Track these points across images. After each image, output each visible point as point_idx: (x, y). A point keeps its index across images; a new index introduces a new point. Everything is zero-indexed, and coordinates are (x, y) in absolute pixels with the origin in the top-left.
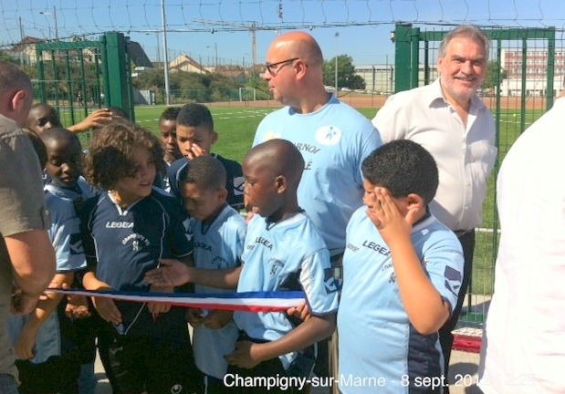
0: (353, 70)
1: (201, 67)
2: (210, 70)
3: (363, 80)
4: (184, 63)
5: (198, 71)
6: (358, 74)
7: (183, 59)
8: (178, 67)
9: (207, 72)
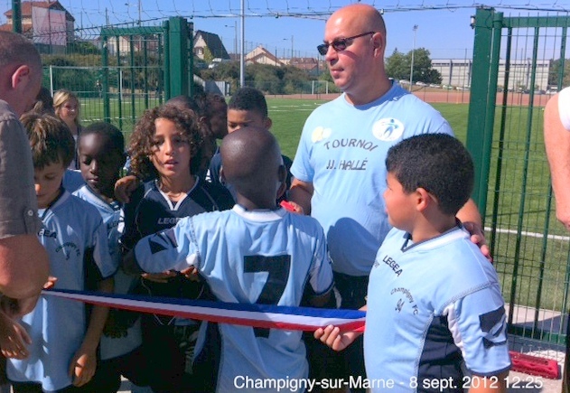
0: (429, 64)
1: (276, 60)
2: (285, 62)
3: (439, 75)
4: (260, 56)
5: (273, 63)
6: (434, 68)
7: (259, 51)
8: (254, 59)
9: (282, 64)
